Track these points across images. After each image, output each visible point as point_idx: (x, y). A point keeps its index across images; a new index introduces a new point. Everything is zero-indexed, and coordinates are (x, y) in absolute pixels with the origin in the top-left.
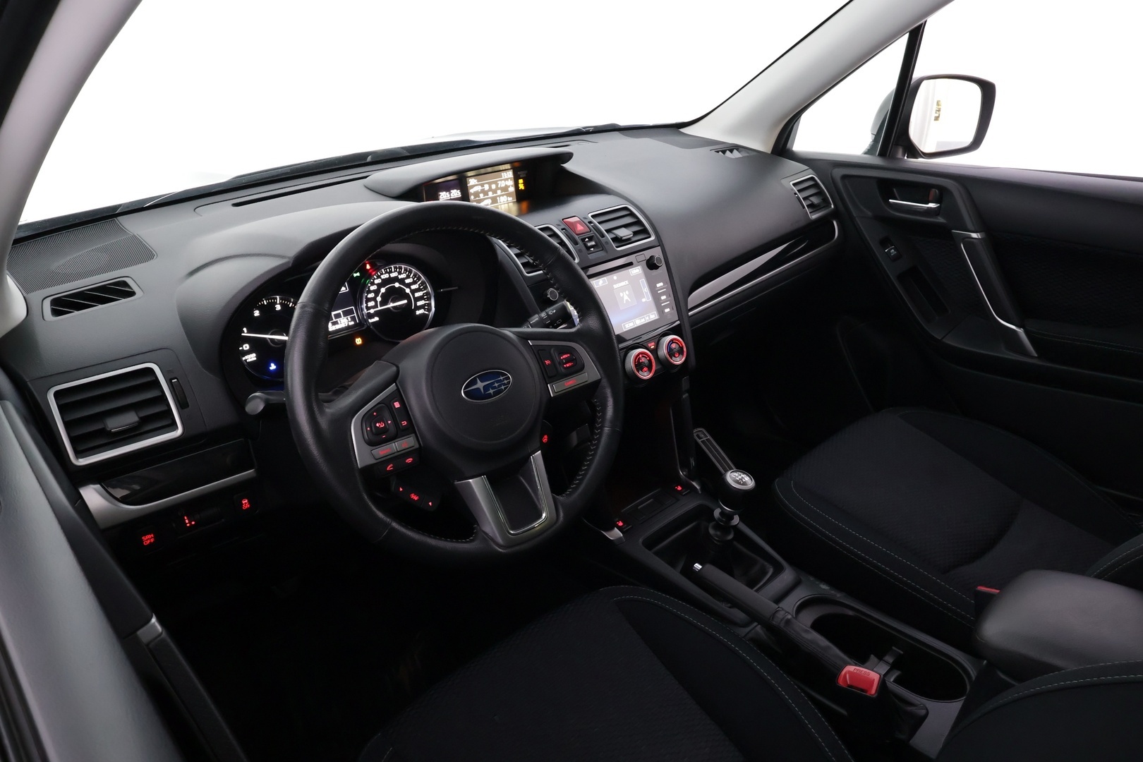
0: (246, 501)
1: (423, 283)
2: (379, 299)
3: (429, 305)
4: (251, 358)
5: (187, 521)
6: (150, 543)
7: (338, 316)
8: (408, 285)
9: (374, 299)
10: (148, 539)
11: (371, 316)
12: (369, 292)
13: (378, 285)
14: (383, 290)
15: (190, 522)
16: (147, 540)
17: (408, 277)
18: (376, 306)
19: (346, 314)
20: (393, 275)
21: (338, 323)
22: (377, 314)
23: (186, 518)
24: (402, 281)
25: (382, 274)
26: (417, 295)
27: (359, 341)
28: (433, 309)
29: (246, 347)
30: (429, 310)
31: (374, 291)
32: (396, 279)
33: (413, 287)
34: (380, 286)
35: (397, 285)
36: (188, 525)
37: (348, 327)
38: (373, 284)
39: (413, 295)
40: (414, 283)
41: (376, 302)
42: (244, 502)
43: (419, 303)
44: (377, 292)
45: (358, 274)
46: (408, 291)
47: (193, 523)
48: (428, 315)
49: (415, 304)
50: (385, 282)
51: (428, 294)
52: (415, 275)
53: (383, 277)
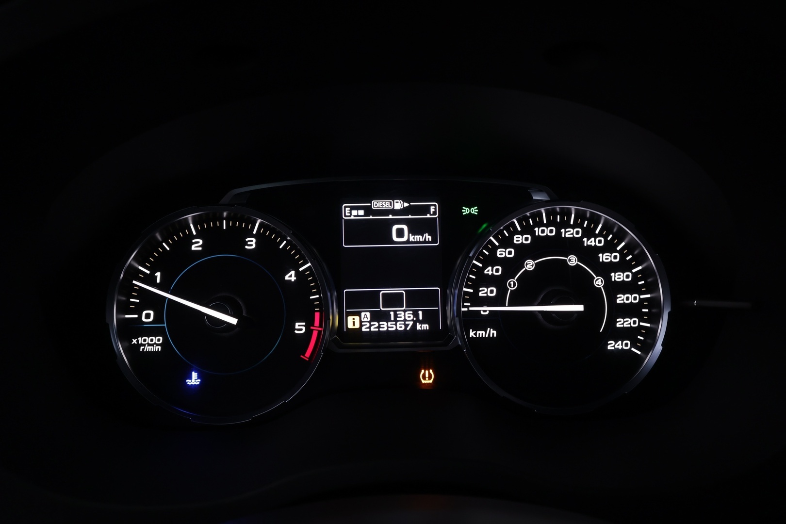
1: (646, 273)
2: (512, 284)
3: (651, 334)
4: (151, 344)
7: (394, 301)
8: (605, 270)
9: (499, 282)
11: (481, 322)
12: (492, 260)
13: (519, 248)
14: (530, 265)
17: (609, 247)
18: (498, 300)
19: (414, 301)
20: (569, 233)
21: (388, 319)
22: (493, 320)
24: (589, 255)
25: (540, 224)
26: (621, 299)
27: (427, 377)
28: (659, 347)
29: (148, 316)
30: (647, 347)
31: (503, 262)
32: (574, 246)
33: (618, 277)
34: (523, 252)
35: (573, 261)
37: (411, 334)
38: (506, 243)
39: (612, 299)
40: (622, 266)
41: (502, 290)
43: (622, 323)
44: (511, 266)
45: (474, 211)
46: (599, 282)
48: (639, 360)
49: (612, 321)
50: (539, 247)
51: (653, 303)
52: (630, 248)
53: (538, 231)
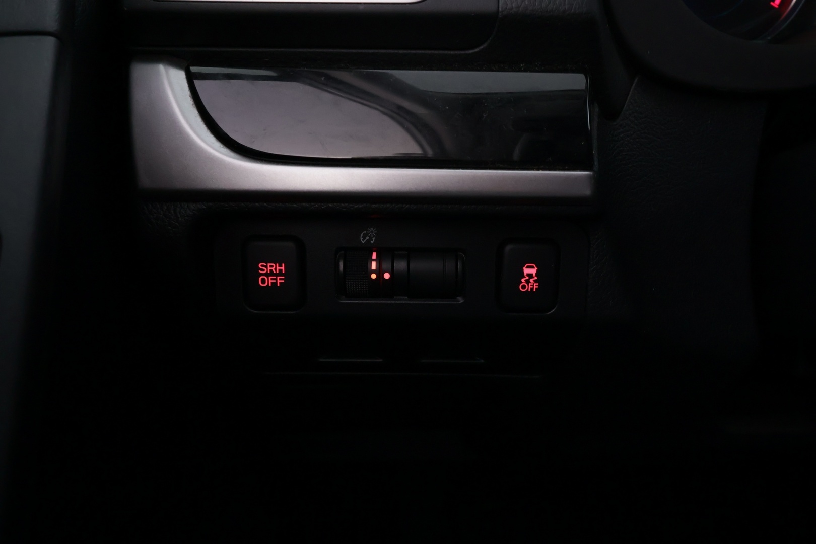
0: (533, 271)
5: (374, 266)
6: (274, 284)
10: (272, 273)
15: (380, 272)
16: (267, 275)
23: (374, 256)
36: (374, 276)
42: (526, 271)
47: (387, 276)
